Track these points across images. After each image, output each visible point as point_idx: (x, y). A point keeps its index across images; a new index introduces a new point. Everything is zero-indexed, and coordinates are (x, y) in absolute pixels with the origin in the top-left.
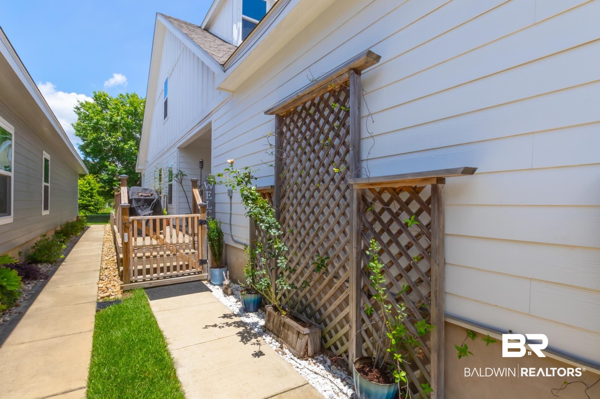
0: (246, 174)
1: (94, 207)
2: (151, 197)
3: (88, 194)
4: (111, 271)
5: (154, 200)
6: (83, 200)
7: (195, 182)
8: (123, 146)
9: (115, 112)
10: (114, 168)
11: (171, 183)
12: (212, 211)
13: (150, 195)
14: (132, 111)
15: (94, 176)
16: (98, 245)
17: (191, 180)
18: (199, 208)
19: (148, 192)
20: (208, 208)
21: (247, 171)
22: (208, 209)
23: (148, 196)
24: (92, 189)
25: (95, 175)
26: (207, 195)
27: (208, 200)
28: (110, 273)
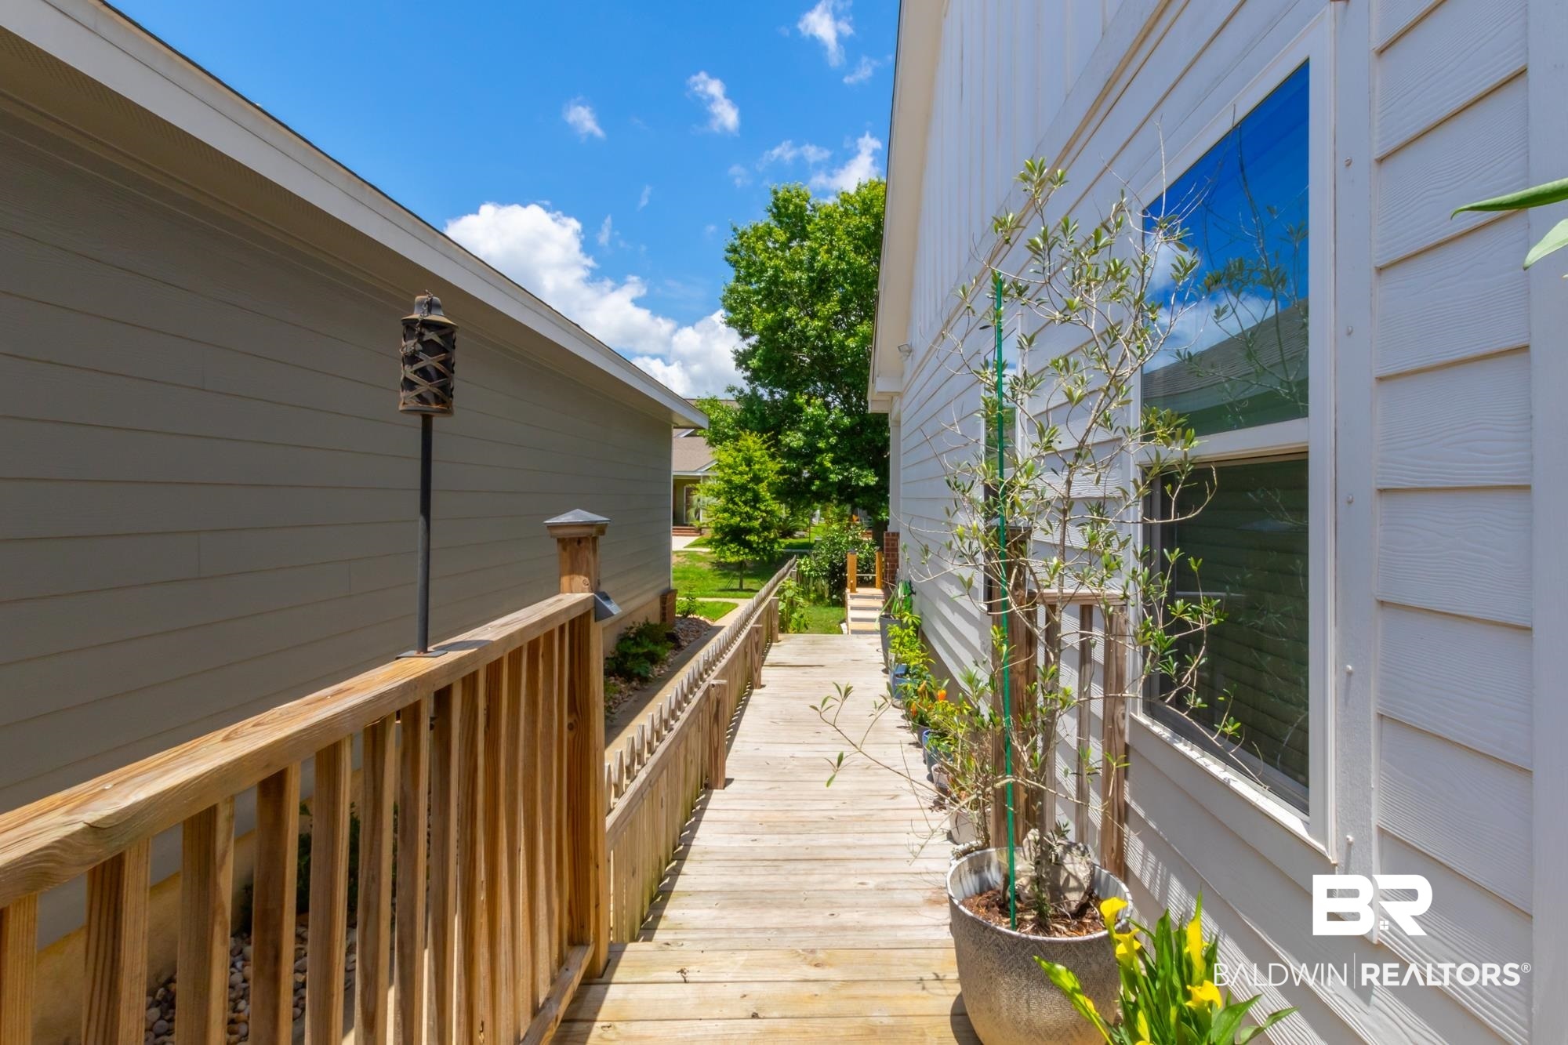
1: (759, 537)
3: (744, 495)
6: (733, 514)
8: (843, 342)
9: (823, 239)
10: (820, 412)
14: (869, 228)
15: (761, 437)
24: (757, 479)
25: (765, 436)
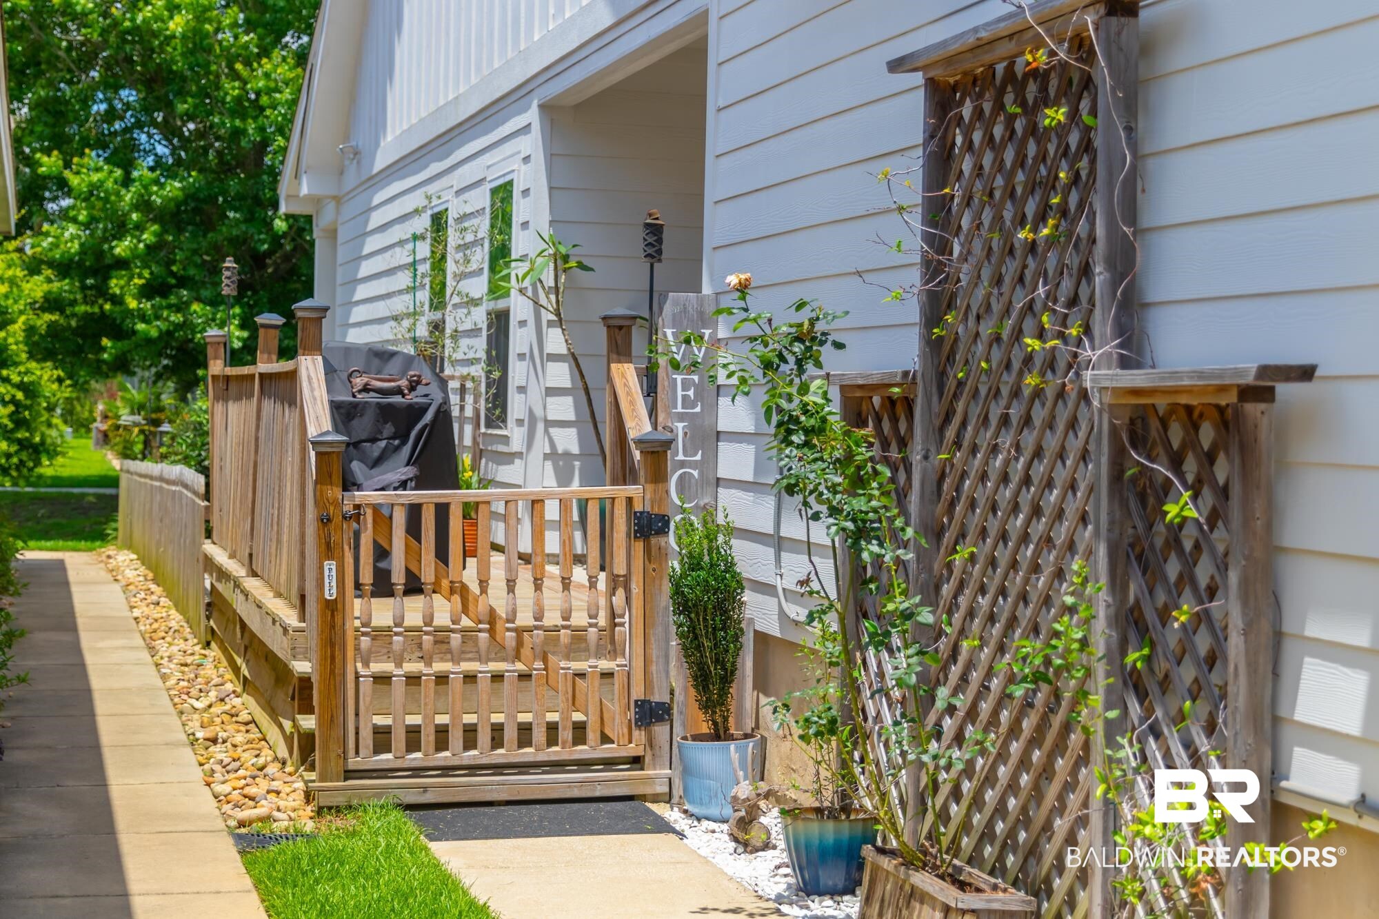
0: (801, 325)
2: (413, 398)
4: (239, 750)
5: (423, 409)
7: (620, 328)
11: (501, 304)
12: (701, 474)
13: (403, 383)
16: (124, 648)
17: (605, 318)
18: (637, 455)
19: (393, 367)
20: (681, 457)
21: (804, 317)
22: (682, 464)
23: (398, 391)
26: (680, 393)
27: (681, 418)
28: (236, 756)
